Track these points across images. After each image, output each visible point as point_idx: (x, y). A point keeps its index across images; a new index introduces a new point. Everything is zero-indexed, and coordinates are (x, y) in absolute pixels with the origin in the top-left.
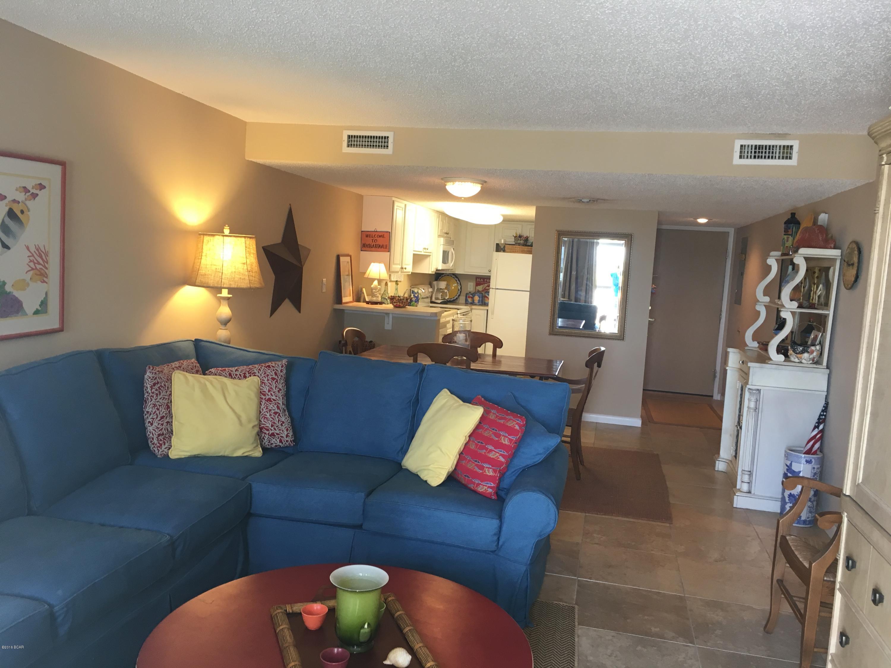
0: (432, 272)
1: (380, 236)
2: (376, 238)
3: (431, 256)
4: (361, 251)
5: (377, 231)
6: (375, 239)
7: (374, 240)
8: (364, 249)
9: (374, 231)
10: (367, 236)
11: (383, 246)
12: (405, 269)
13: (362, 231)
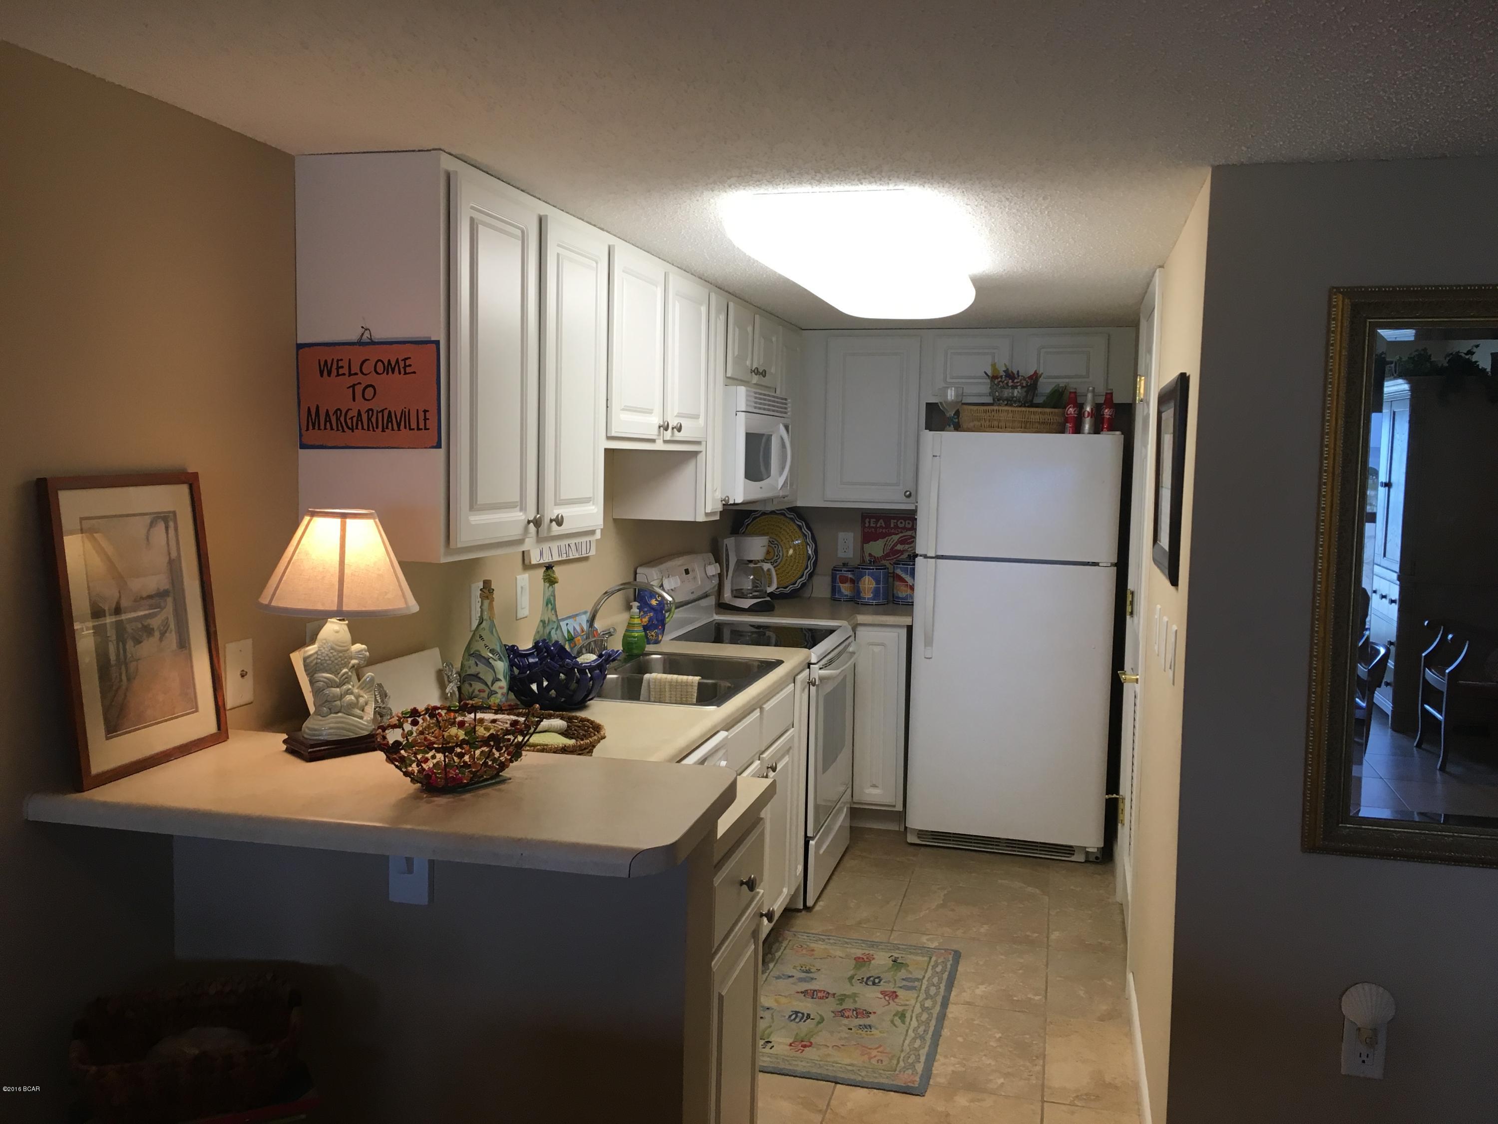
0: (707, 514)
1: (390, 368)
2: (372, 379)
3: (699, 457)
4: (303, 446)
5: (372, 343)
6: (366, 381)
7: (359, 389)
8: (312, 436)
9: (360, 343)
10: (325, 369)
11: (405, 415)
12: (559, 521)
13: (300, 346)
